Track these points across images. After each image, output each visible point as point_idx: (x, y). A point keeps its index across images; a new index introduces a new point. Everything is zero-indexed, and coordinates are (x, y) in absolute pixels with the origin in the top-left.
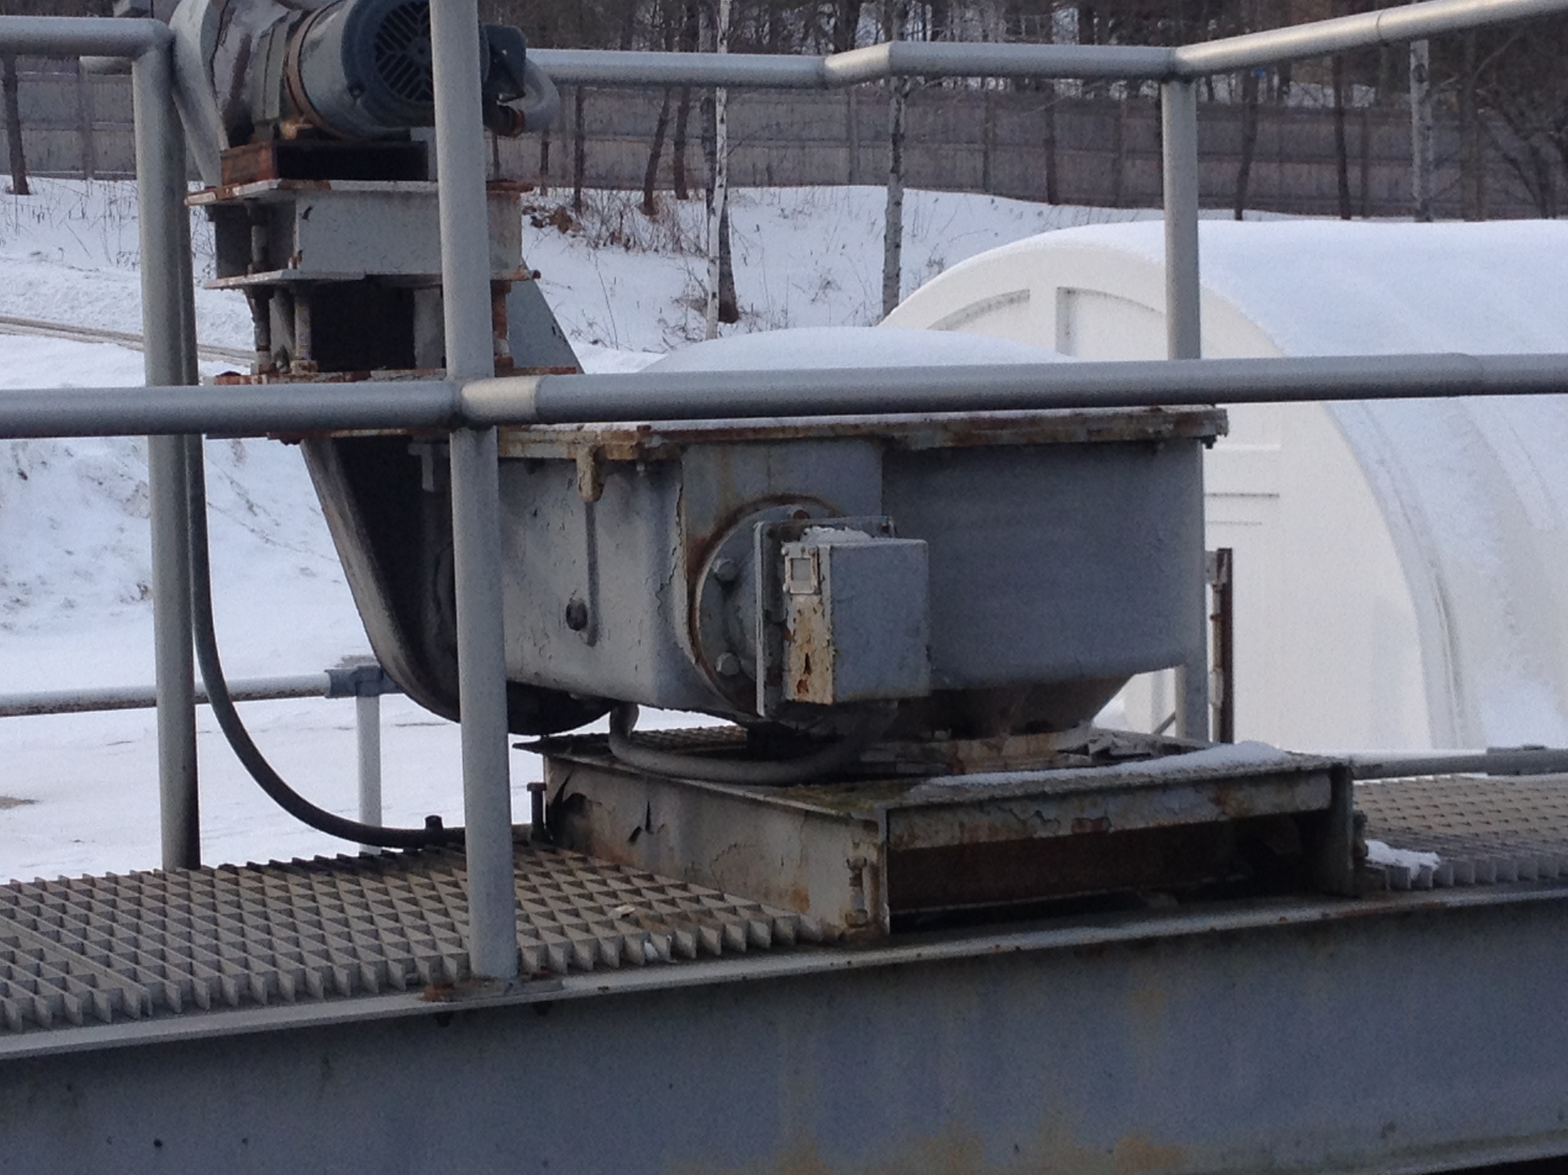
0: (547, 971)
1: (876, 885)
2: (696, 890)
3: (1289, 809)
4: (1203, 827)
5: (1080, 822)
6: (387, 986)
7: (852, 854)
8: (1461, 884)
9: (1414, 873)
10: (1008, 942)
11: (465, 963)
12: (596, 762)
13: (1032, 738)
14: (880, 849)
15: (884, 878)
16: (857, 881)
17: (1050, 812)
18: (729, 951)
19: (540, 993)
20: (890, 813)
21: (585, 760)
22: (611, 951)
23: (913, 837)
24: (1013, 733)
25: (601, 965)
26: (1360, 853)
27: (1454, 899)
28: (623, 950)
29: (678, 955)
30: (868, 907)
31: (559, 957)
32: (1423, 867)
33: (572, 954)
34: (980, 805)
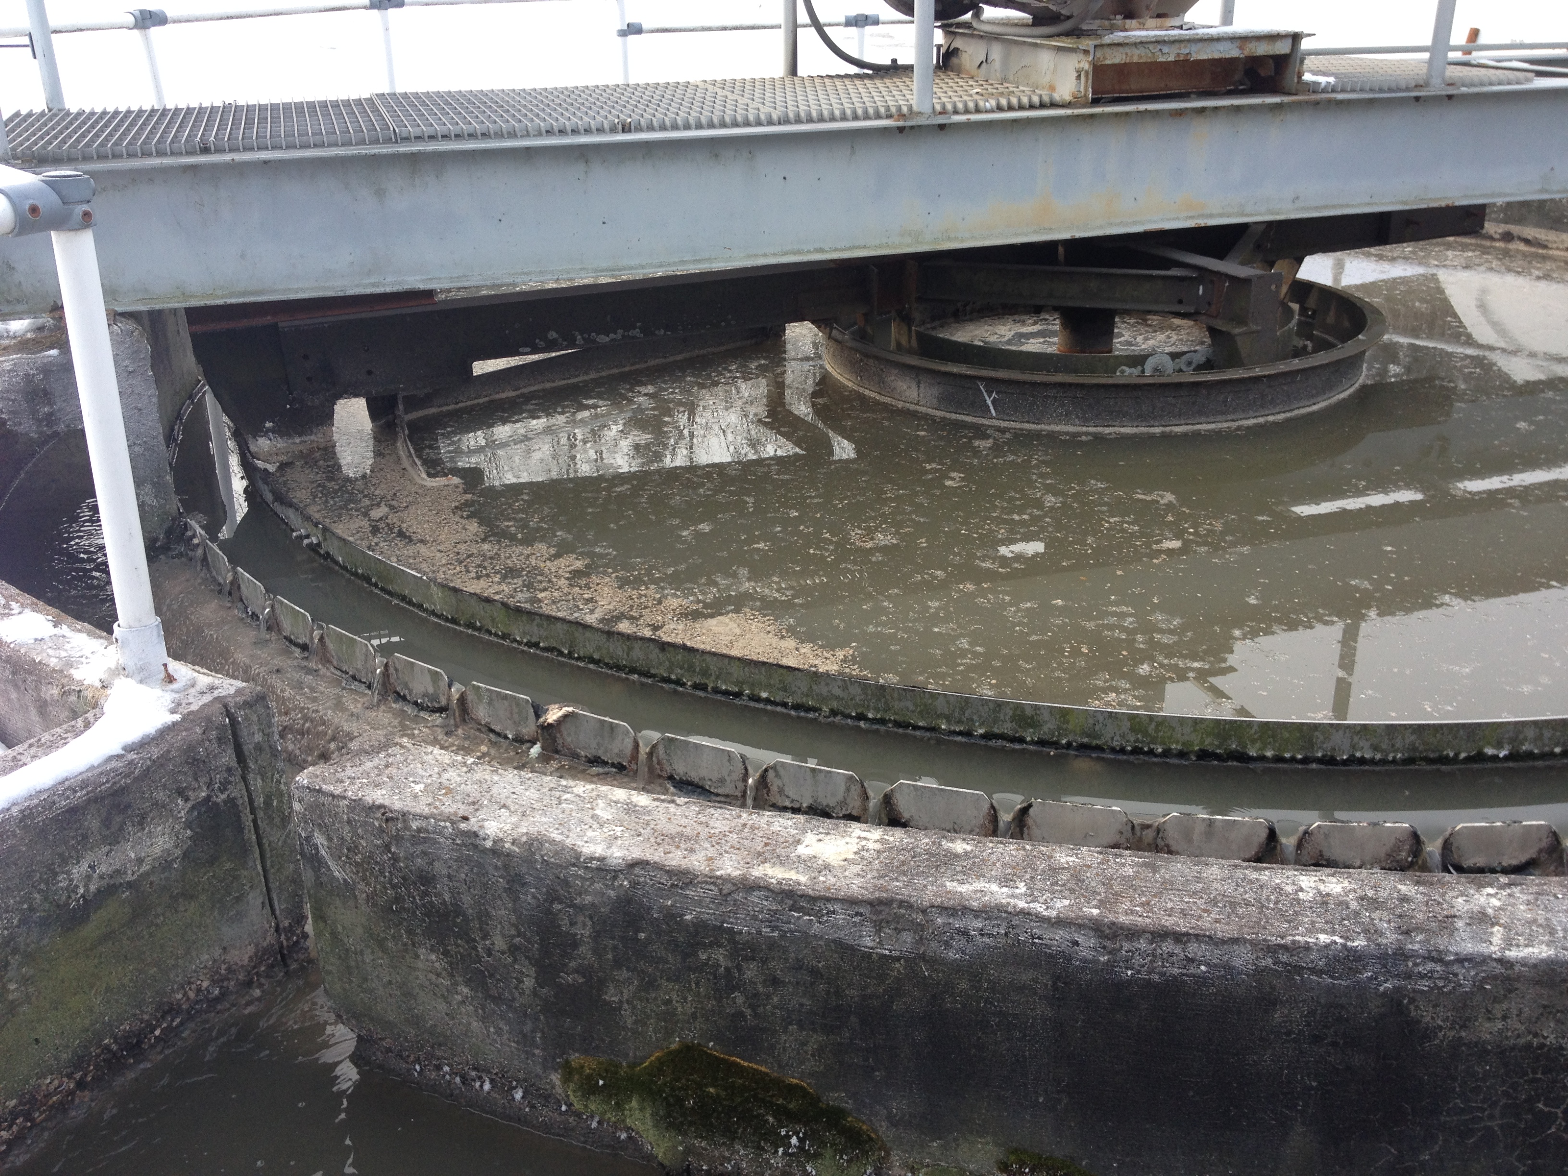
0: (944, 112)
1: (1087, 81)
2: (1006, 85)
3: (1271, 53)
4: (1232, 61)
5: (1178, 55)
6: (878, 116)
7: (1077, 66)
8: (1343, 91)
9: (1323, 85)
10: (1142, 107)
11: (910, 108)
12: (966, 31)
13: (1159, 20)
14: (1090, 63)
15: (1090, 77)
16: (1079, 77)
17: (1165, 49)
18: (1021, 108)
19: (941, 120)
20: (1096, 46)
21: (961, 31)
22: (971, 105)
23: (1105, 58)
24: (1151, 17)
25: (967, 111)
26: (1300, 75)
27: (1340, 96)
28: (977, 105)
29: (1000, 108)
30: (1082, 89)
31: (949, 107)
32: (1328, 83)
33: (955, 107)
34: (1135, 45)
